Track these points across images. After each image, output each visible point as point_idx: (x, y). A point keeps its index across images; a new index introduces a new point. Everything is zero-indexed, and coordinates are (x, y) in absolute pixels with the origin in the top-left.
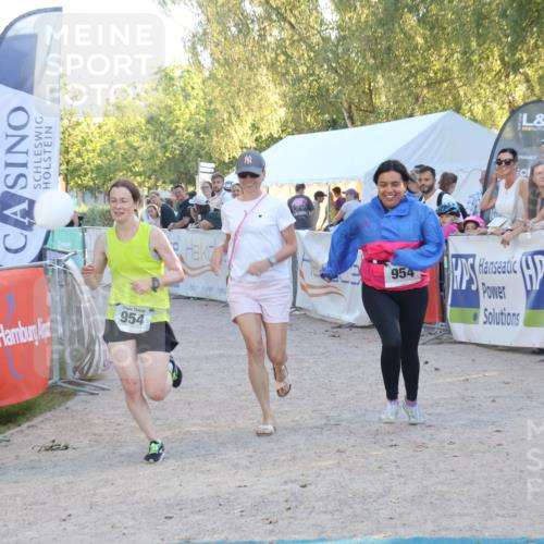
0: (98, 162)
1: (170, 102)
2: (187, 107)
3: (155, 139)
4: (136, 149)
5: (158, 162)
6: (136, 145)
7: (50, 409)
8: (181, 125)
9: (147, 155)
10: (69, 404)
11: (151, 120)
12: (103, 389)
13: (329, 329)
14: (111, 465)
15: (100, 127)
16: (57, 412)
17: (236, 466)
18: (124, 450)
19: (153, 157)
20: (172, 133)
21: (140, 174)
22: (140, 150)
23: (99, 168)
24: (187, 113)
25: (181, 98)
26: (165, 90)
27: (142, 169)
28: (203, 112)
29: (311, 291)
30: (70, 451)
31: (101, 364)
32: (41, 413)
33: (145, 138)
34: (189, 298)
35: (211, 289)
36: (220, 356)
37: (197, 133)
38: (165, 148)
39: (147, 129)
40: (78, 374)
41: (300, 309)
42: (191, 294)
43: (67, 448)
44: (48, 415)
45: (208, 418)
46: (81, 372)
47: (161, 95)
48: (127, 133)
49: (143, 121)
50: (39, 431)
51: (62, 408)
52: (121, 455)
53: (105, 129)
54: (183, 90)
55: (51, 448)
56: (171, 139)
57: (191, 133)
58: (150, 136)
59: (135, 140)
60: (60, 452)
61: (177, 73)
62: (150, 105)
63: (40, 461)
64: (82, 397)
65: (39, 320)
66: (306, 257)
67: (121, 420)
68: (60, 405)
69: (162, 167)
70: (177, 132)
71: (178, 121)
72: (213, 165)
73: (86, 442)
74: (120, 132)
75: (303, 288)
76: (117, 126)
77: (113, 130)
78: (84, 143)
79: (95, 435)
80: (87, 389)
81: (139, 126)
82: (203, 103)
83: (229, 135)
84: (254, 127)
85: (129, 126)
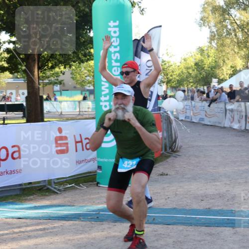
0: (177, 78)
1: (203, 58)
2: (208, 60)
3: (197, 71)
4: (191, 74)
5: (198, 78)
6: (191, 72)
7: (162, 161)
8: (206, 66)
9: (194, 76)
10: (168, 160)
11: (196, 64)
12: (179, 155)
14: (182, 181)
15: (179, 66)
16: (164, 163)
17: (225, 184)
18: (186, 176)
19: (196, 76)
20: (203, 68)
21: (192, 82)
22: (192, 74)
23: (178, 80)
24: (208, 62)
25: (207, 57)
26: (201, 54)
28: (214, 61)
30: (168, 176)
31: (179, 147)
32: (159, 162)
33: (193, 70)
34: (208, 125)
35: (216, 122)
36: (220, 145)
37: (212, 69)
38: (201, 74)
39: (194, 67)
40: (171, 150)
41: (247, 130)
42: (209, 124)
43: (167, 175)
44: (161, 163)
45: (215, 167)
46: (172, 149)
47: (200, 56)
48: (188, 68)
49: (193, 65)
50: (158, 169)
51: (165, 161)
52: (185, 178)
53: (180, 67)
54: (207, 54)
55: (162, 175)
56: (203, 71)
57: (210, 69)
58: (195, 70)
59: (190, 71)
60: (165, 176)
61: (205, 49)
62: (195, 59)
63: (158, 179)
64: (172, 158)
65: (159, 131)
67: (185, 166)
68: (164, 160)
69: (199, 80)
70: (205, 68)
71: (205, 64)
72: (217, 80)
73: (173, 173)
74: (185, 68)
76: (184, 66)
77: (183, 67)
78: (173, 72)
79: (176, 171)
80: (174, 155)
81: (192, 66)
82: (214, 58)
83: (223, 69)
84: (231, 67)
85: (188, 66)
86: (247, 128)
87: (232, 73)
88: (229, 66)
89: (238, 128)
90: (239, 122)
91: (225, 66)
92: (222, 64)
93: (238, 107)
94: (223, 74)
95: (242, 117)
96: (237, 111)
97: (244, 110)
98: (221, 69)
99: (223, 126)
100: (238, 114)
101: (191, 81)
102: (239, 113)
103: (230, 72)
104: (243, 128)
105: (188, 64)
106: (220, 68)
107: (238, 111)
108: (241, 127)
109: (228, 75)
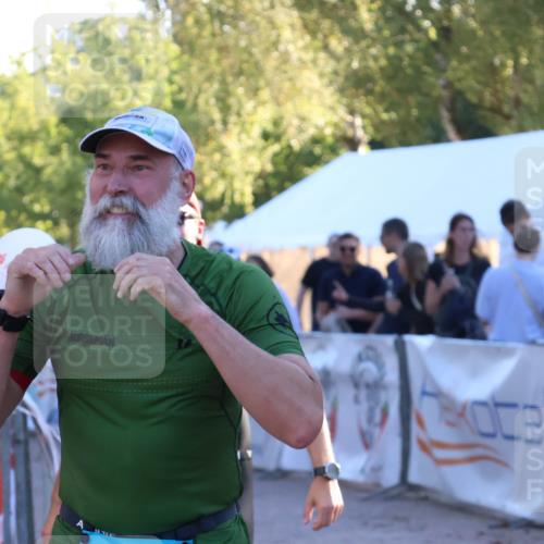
4: (38, 171)
6: (37, 161)
9: (58, 182)
11: (69, 118)
13: (484, 529)
22: (48, 172)
27: (47, 209)
28: (168, 103)
29: (440, 454)
33: (54, 150)
39: (59, 133)
41: (415, 488)
48: (21, 138)
49: (53, 120)
58: (65, 146)
59: (37, 154)
66: (429, 389)
74: (9, 138)
75: (424, 447)
81: (44, 127)
82: (167, 88)
83: (221, 149)
84: (266, 136)
85: (25, 127)
86: (414, 477)
87: (269, 168)
88: (256, 132)
89: (360, 479)
90: (367, 442)
91: (234, 130)
92: (217, 116)
93: (360, 358)
94: (223, 175)
95: (385, 414)
96: (356, 381)
97: (392, 376)
98: (212, 145)
99: (271, 466)
100: (357, 400)
101: (37, 208)
102: (363, 394)
103: (261, 162)
104: (391, 477)
105: (24, 112)
106: (209, 137)
107: (356, 385)
108: (377, 469)
109: (250, 179)
